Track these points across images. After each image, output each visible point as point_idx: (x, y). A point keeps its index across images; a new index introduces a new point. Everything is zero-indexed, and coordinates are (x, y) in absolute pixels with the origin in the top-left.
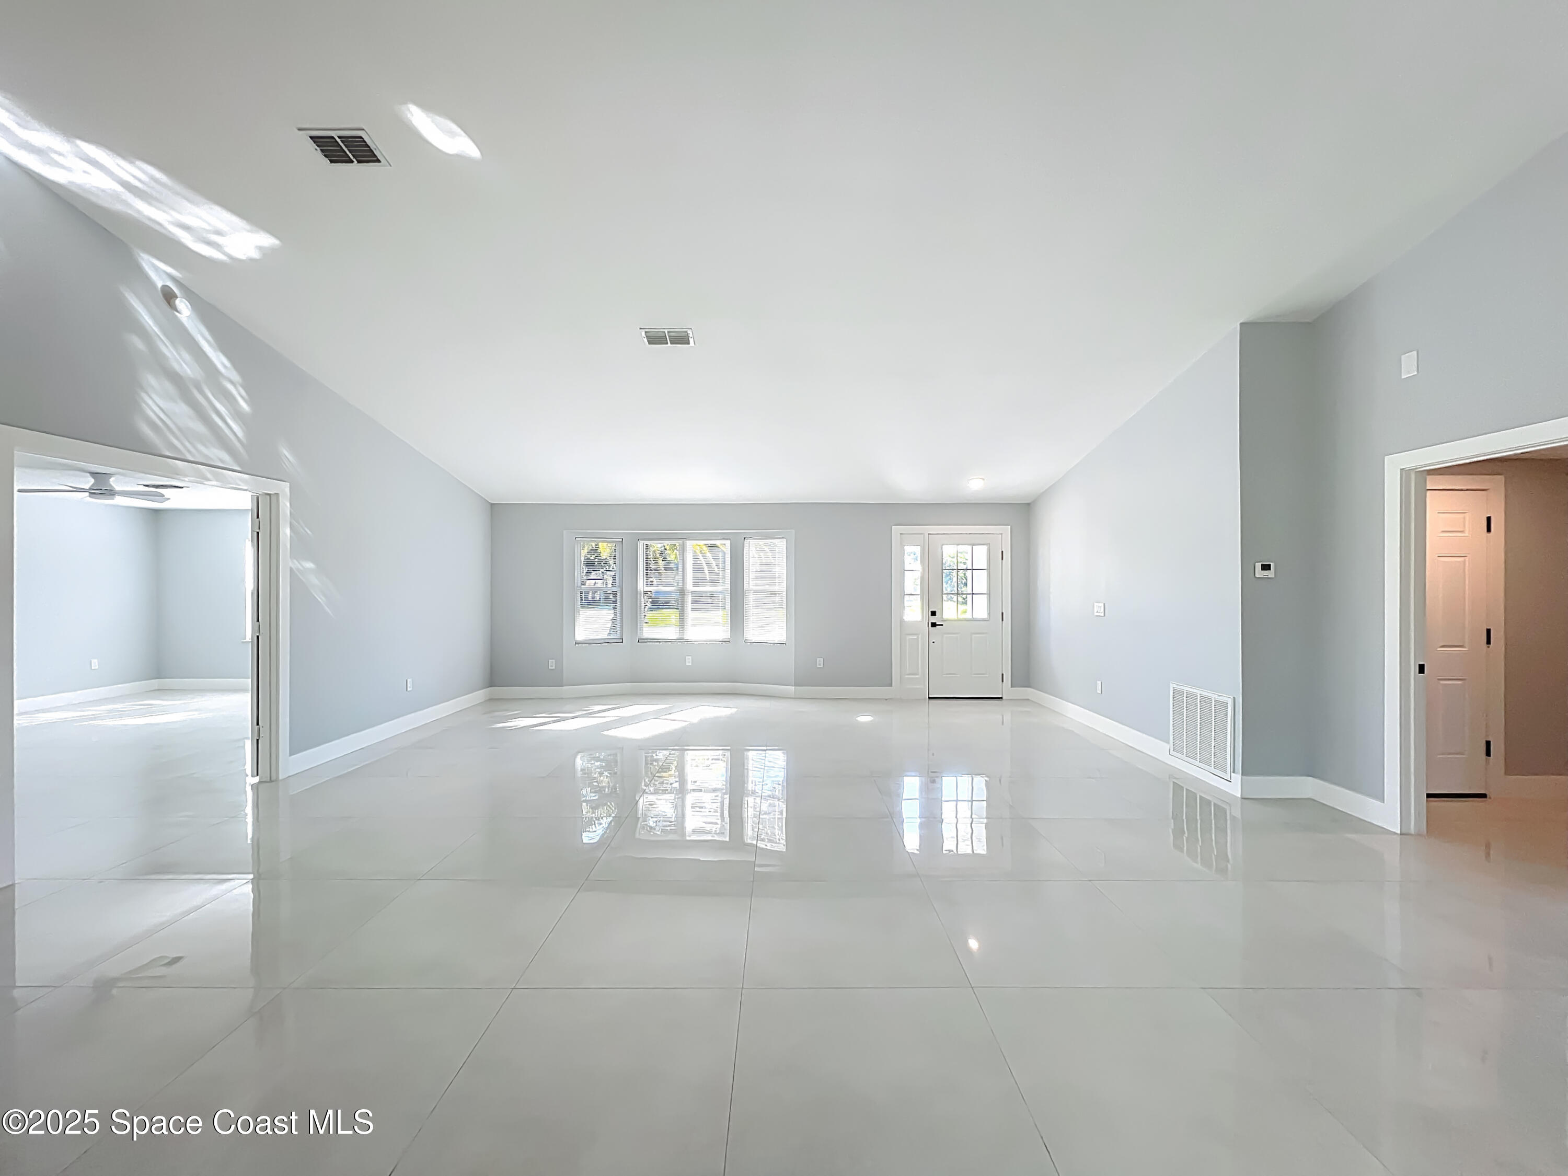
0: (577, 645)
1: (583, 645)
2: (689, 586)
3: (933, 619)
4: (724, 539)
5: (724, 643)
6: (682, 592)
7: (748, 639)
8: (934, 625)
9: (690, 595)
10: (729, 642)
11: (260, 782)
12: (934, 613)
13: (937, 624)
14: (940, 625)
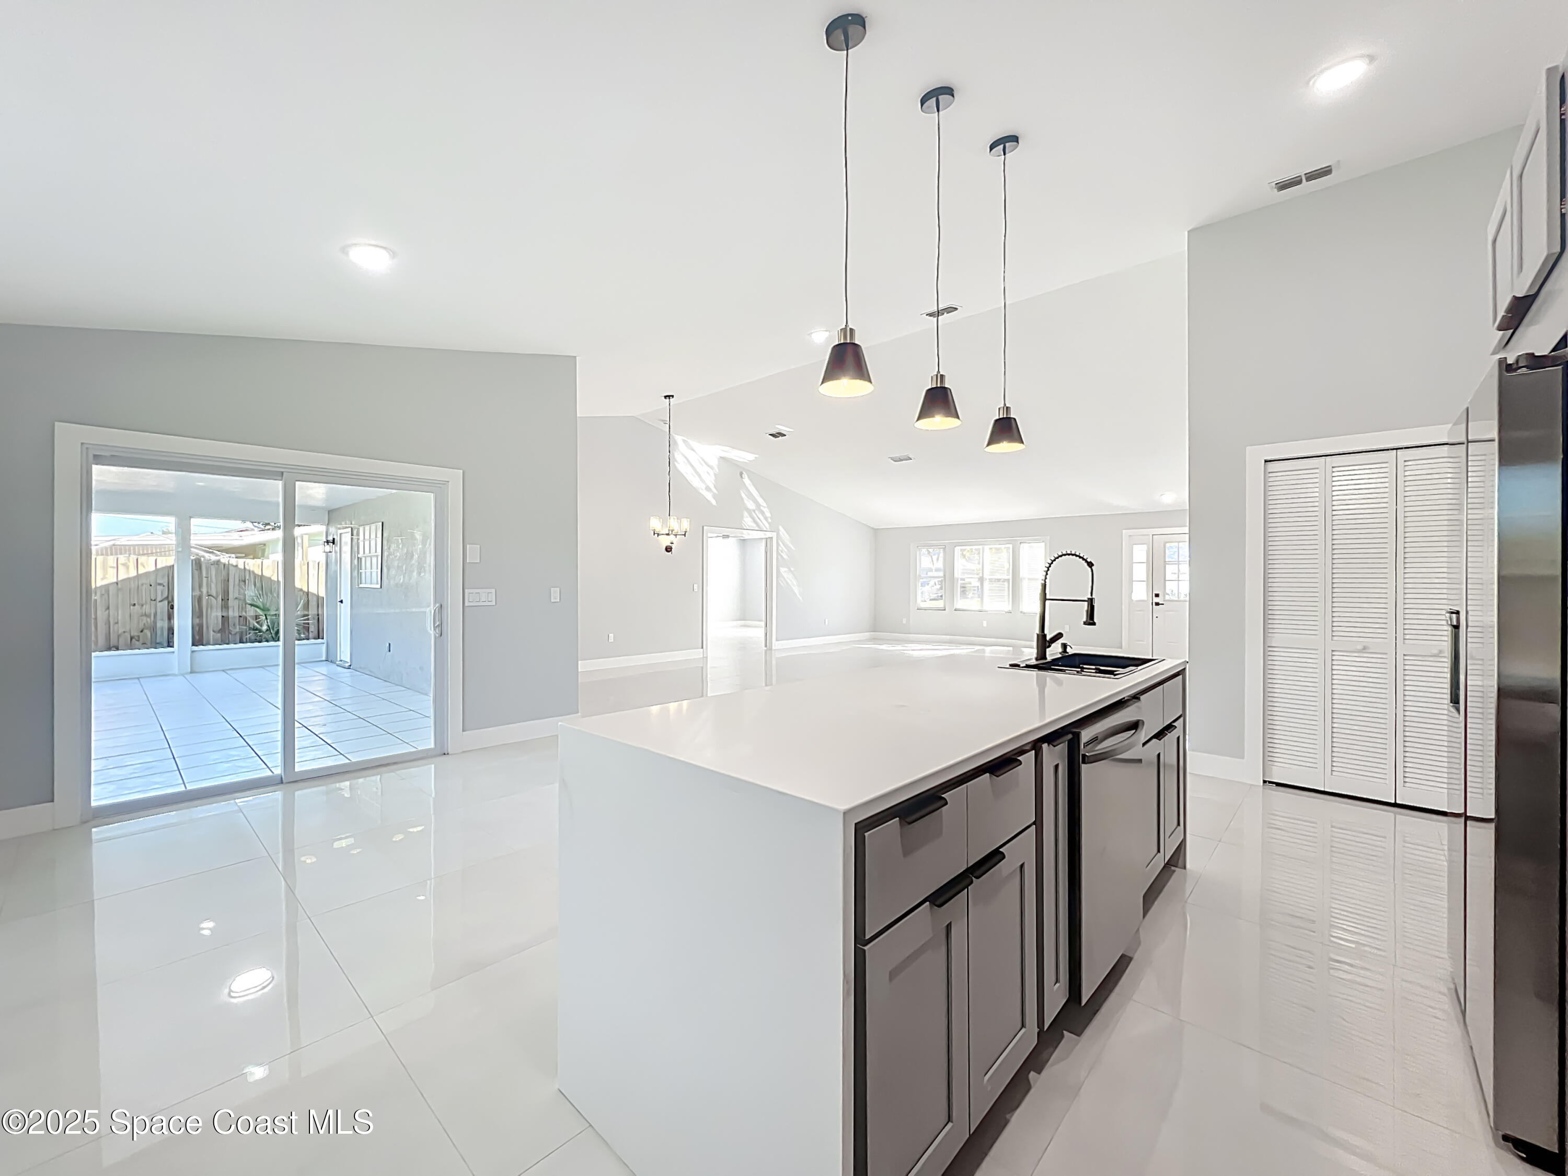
1: (915, 610)
2: (987, 575)
3: (1156, 600)
4: (1007, 544)
6: (981, 580)
7: (1022, 611)
8: (1157, 604)
9: (988, 582)
10: (1012, 612)
12: (1157, 595)
13: (1160, 603)
14: (1163, 604)
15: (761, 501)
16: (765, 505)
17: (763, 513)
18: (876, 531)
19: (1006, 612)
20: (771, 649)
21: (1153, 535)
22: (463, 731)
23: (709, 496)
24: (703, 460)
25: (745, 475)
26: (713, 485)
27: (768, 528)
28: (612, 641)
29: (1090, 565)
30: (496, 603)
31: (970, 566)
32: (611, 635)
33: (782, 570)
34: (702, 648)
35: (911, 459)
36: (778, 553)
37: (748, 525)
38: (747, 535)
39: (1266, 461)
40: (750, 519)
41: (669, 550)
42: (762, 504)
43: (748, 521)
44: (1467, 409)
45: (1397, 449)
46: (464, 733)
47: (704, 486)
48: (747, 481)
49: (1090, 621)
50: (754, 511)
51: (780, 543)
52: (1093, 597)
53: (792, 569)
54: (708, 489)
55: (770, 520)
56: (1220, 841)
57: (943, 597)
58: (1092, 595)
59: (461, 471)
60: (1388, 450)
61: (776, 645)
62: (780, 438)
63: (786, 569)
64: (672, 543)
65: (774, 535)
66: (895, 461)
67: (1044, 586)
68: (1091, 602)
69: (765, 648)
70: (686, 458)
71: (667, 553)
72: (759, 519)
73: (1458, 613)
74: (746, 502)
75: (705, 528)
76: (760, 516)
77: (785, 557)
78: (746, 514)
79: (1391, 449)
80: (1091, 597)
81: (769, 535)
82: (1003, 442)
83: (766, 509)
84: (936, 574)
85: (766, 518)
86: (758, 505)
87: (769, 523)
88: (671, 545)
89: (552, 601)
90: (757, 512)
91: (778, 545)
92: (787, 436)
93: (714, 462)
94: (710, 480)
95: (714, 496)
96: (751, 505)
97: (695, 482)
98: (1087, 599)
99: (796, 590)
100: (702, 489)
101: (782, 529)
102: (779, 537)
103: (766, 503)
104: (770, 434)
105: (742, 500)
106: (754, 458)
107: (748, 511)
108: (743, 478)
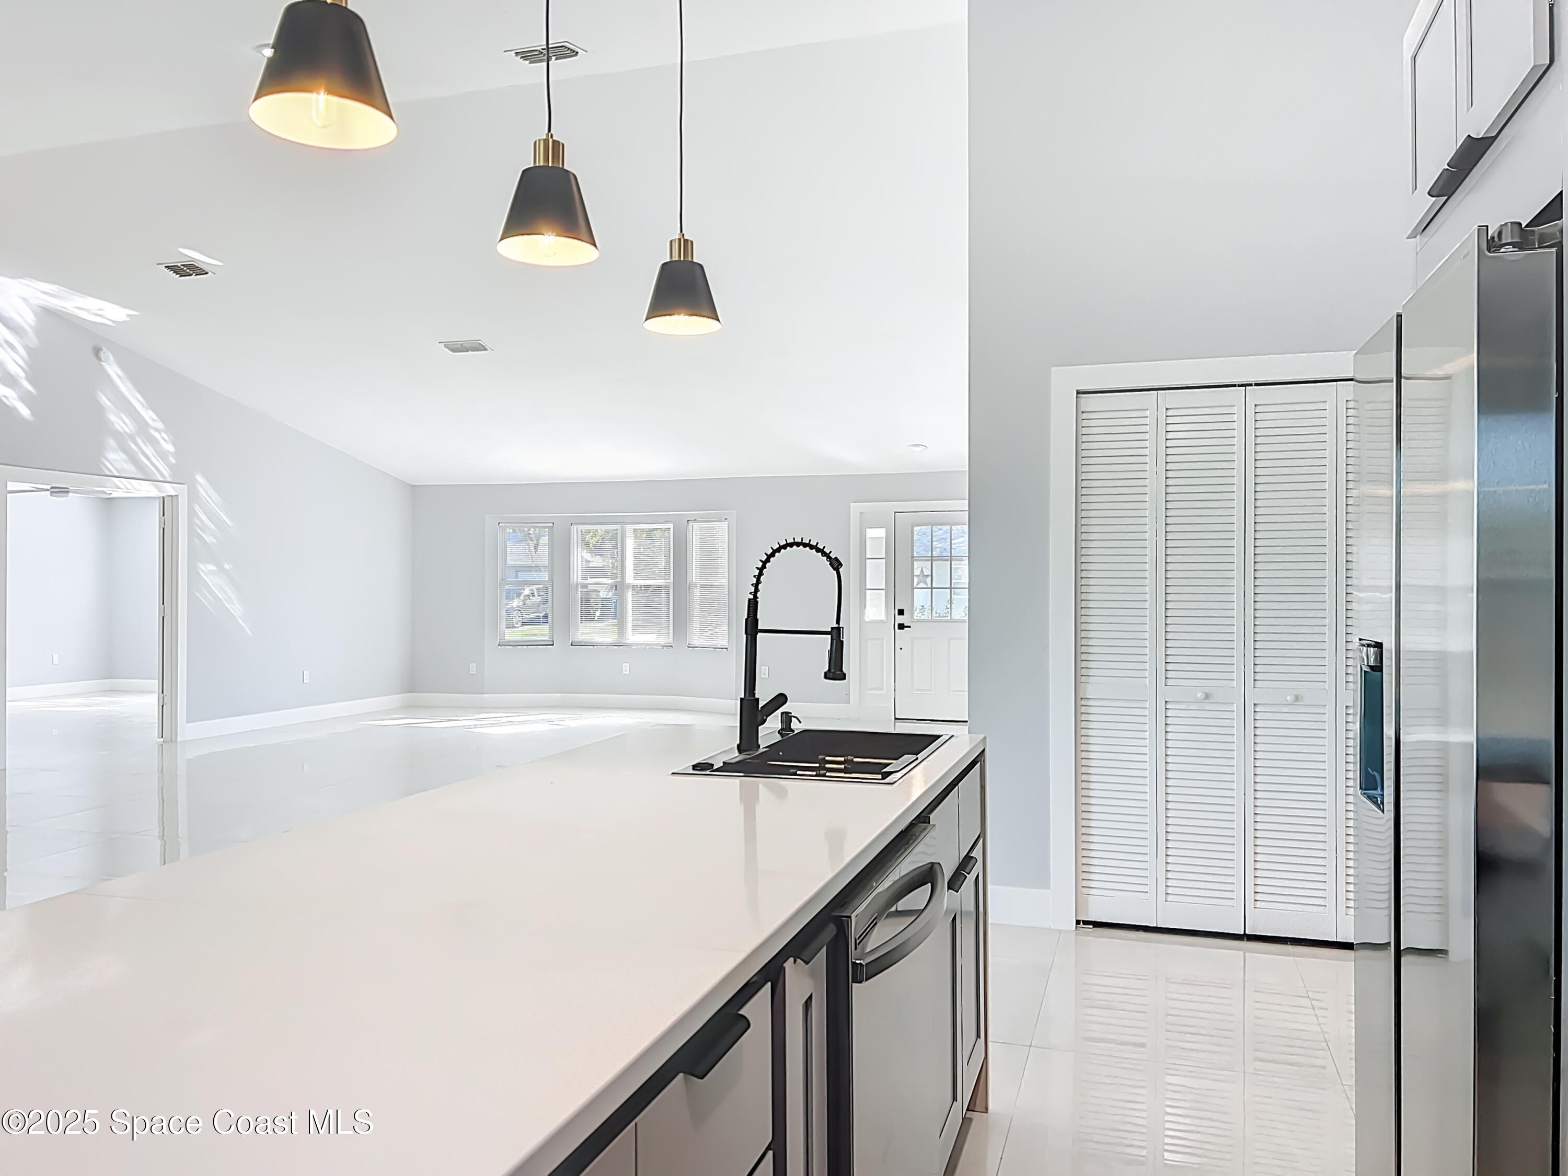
0: (500, 647)
1: (507, 647)
2: (630, 579)
3: (900, 619)
4: (666, 522)
5: (665, 648)
6: (619, 587)
7: (692, 643)
8: (901, 626)
9: (631, 590)
10: (671, 646)
11: (164, 742)
12: (901, 612)
13: (905, 625)
14: (909, 627)
15: (148, 415)
16: (160, 425)
17: (153, 442)
18: (413, 487)
19: (663, 646)
20: (173, 741)
21: (895, 512)
25: (106, 354)
26: (25, 374)
27: (166, 474)
29: (836, 564)
31: (597, 562)
33: (206, 568)
35: (486, 350)
36: (192, 533)
37: (117, 467)
38: (120, 489)
39: (1078, 392)
40: (123, 455)
42: (152, 423)
43: (114, 458)
44: (1399, 316)
45: (1245, 385)
48: (113, 370)
49: (836, 672)
50: (132, 438)
51: (199, 510)
52: (841, 626)
53: (227, 566)
54: (9, 381)
55: (173, 460)
56: (1031, 1046)
57: (550, 619)
58: (838, 622)
60: (1234, 386)
61: (187, 731)
62: (194, 277)
63: (212, 567)
65: (182, 491)
66: (454, 350)
67: (753, 605)
68: (836, 634)
69: (160, 739)
72: (145, 455)
73: (1379, 645)
74: (109, 414)
75: (1, 466)
76: (149, 451)
77: (208, 539)
78: (112, 442)
79: (1239, 386)
80: (837, 626)
81: (170, 490)
82: (679, 314)
83: (164, 434)
84: (535, 576)
85: (162, 455)
86: (142, 426)
87: (170, 466)
90: (139, 440)
91: (192, 513)
92: (210, 273)
93: (26, 319)
96: (121, 422)
98: (830, 630)
99: (236, 609)
101: (199, 478)
102: (193, 496)
103: (163, 422)
104: (166, 267)
105: (101, 408)
106: (128, 315)
107: (120, 437)
108: (101, 360)
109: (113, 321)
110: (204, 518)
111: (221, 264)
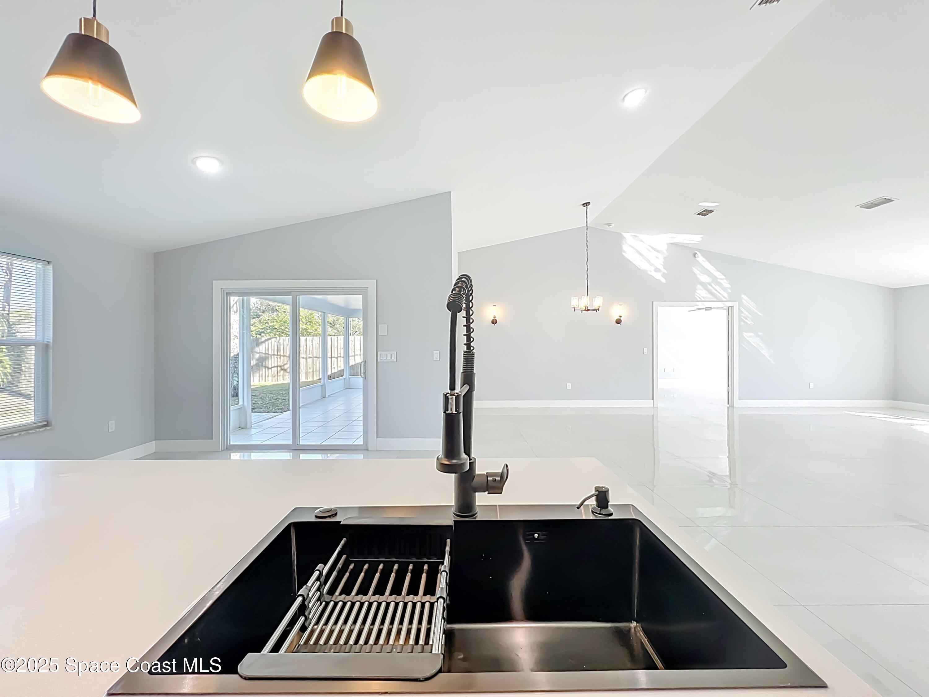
15: (718, 274)
16: (723, 277)
17: (720, 284)
20: (732, 406)
22: (377, 438)
23: (658, 276)
24: (652, 248)
25: (699, 254)
26: (662, 267)
27: (727, 298)
28: (570, 388)
30: (397, 361)
32: (569, 384)
33: (748, 334)
34: (653, 399)
36: (740, 320)
37: (703, 297)
40: (705, 291)
41: (619, 322)
42: (719, 277)
43: (702, 294)
46: (377, 439)
47: (652, 268)
48: (701, 260)
50: (710, 284)
51: (743, 310)
53: (760, 334)
54: (657, 270)
55: (729, 291)
59: (375, 280)
61: (738, 403)
62: (710, 214)
63: (752, 334)
64: (621, 317)
65: (736, 304)
69: (728, 405)
70: (632, 247)
71: (617, 324)
72: (716, 290)
74: (698, 276)
75: (654, 302)
76: (717, 288)
77: (749, 322)
78: (699, 287)
81: (729, 304)
83: (725, 281)
85: (724, 289)
86: (715, 279)
87: (729, 294)
88: (620, 318)
89: (434, 360)
90: (713, 285)
91: (740, 311)
92: (715, 211)
93: (664, 248)
94: (659, 263)
95: (664, 275)
96: (704, 278)
97: (643, 265)
99: (765, 352)
100: (651, 271)
101: (743, 296)
102: (741, 305)
103: (725, 276)
104: (697, 214)
105: (695, 274)
106: (701, 238)
107: (702, 284)
108: (696, 257)
109: (698, 241)
110: (747, 313)
111: (718, 204)
